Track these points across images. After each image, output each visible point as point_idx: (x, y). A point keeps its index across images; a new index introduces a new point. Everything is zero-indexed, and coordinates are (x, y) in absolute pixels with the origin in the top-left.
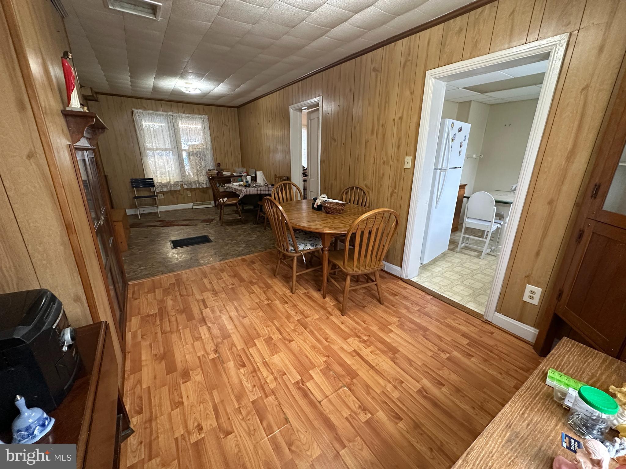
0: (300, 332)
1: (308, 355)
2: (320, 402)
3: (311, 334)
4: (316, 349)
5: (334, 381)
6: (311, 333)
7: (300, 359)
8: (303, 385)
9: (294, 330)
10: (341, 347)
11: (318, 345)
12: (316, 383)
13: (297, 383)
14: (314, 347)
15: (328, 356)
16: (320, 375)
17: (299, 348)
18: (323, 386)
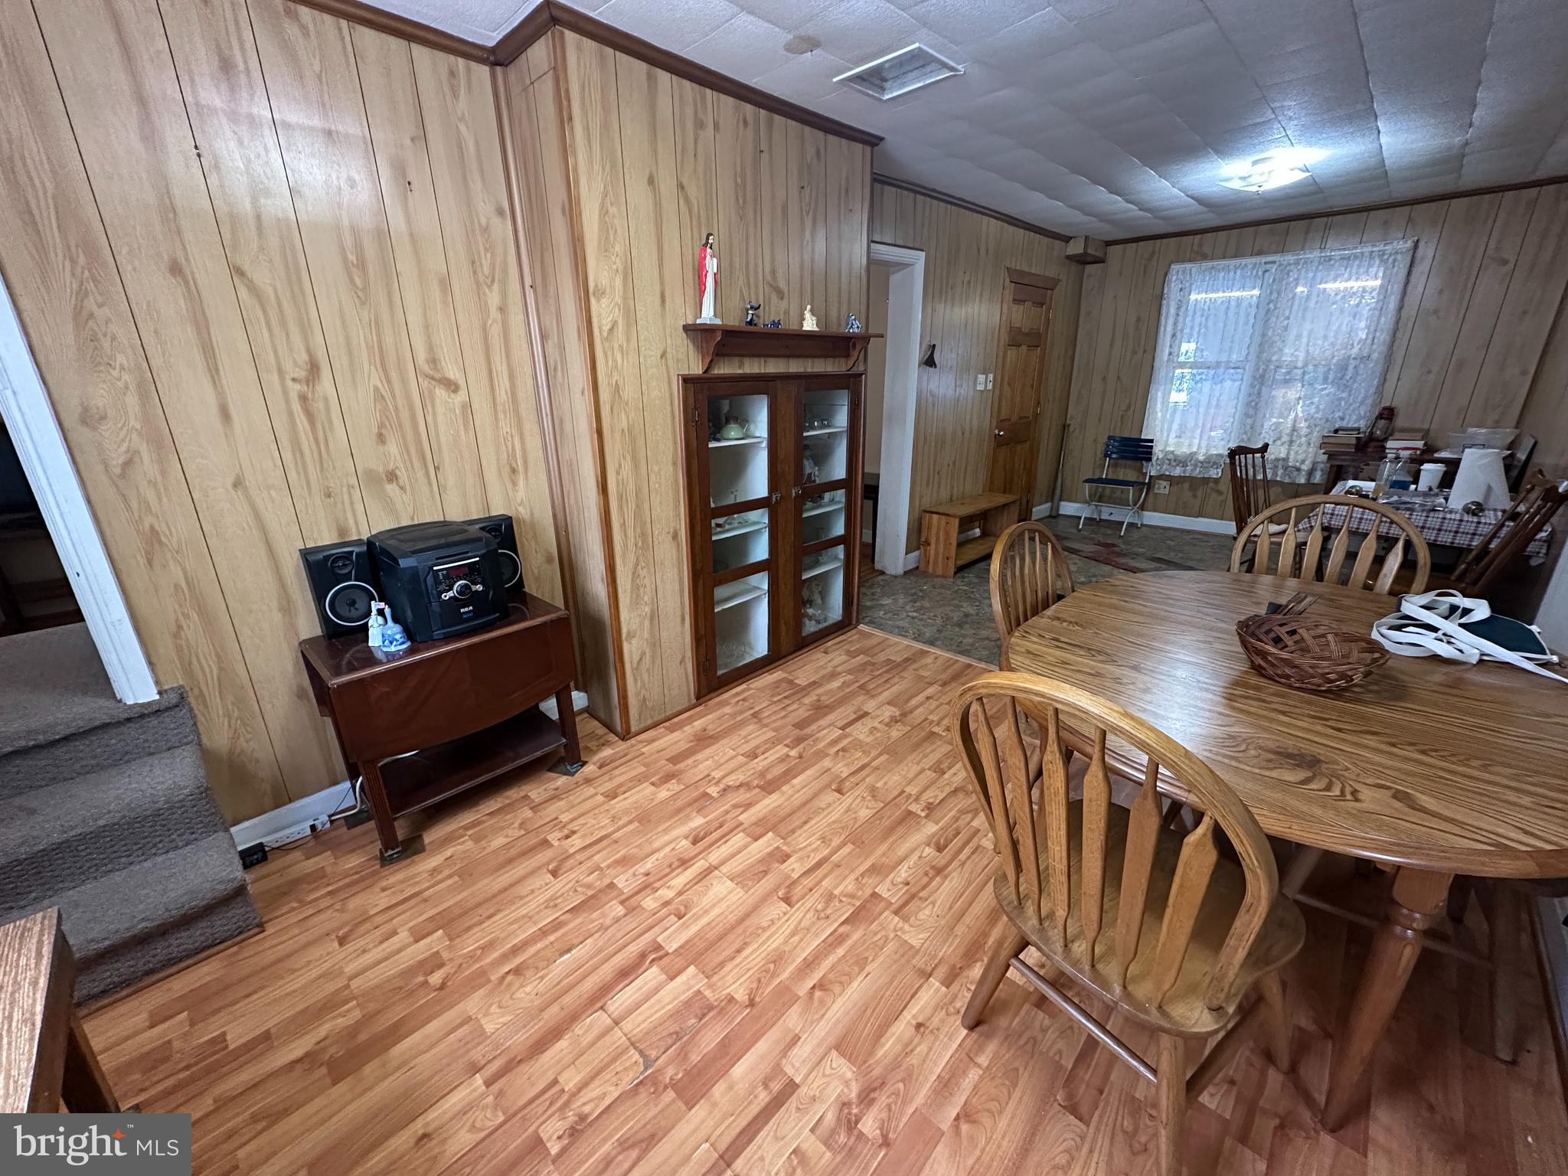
0: (828, 912)
1: (745, 953)
2: (602, 1008)
3: (831, 939)
4: (772, 966)
5: (665, 1033)
6: (837, 939)
7: (731, 937)
8: (653, 961)
9: (830, 897)
10: (796, 1039)
11: (791, 968)
12: (657, 990)
13: (659, 947)
14: (778, 959)
15: (752, 1003)
16: (684, 993)
17: (765, 924)
18: (648, 1008)
